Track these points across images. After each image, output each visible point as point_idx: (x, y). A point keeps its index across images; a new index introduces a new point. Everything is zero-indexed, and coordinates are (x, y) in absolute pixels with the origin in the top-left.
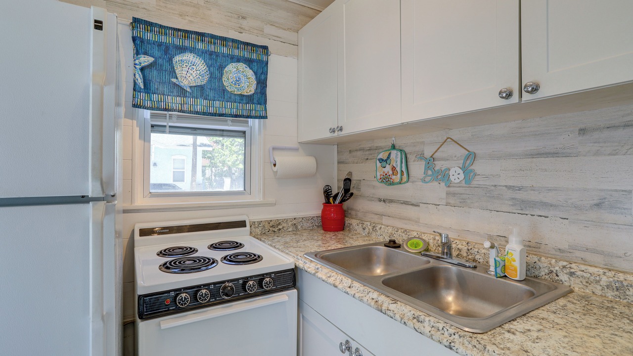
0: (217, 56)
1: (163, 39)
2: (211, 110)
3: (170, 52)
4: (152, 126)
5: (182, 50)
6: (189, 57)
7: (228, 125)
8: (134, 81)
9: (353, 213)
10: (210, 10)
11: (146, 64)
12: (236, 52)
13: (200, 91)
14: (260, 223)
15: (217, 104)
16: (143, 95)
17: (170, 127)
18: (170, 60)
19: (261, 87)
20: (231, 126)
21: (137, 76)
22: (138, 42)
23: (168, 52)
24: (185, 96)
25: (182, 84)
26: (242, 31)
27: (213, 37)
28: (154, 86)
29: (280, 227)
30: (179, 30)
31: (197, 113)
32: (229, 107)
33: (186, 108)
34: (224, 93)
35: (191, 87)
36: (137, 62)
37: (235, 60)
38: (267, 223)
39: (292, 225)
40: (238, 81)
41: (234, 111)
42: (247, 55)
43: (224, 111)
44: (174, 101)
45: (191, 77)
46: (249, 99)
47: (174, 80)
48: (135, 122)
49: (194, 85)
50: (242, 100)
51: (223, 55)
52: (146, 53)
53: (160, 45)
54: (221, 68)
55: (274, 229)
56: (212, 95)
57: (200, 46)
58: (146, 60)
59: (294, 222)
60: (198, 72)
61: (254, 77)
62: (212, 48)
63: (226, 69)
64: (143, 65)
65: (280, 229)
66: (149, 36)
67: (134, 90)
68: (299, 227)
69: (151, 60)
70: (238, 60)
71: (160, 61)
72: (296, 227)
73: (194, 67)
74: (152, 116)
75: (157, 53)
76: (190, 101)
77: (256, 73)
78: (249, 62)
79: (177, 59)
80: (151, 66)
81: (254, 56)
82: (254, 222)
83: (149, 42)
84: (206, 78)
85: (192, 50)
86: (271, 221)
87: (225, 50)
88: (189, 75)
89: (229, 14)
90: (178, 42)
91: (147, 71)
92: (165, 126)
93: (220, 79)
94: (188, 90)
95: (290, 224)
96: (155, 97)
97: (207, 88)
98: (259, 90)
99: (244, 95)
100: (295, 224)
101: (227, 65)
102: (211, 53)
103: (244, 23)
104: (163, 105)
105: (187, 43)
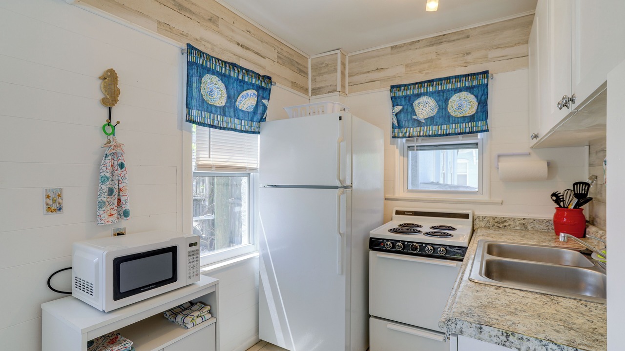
0: (443, 92)
1: (407, 93)
2: (440, 132)
3: (411, 100)
4: (409, 147)
5: (419, 96)
6: (424, 99)
7: (459, 140)
8: (393, 123)
9: (598, 220)
10: (440, 59)
11: (397, 111)
12: (459, 85)
13: (431, 120)
14: (484, 218)
15: (444, 127)
16: (397, 130)
17: (417, 146)
18: (412, 104)
19: (481, 106)
20: (462, 140)
21: (394, 120)
22: (393, 99)
23: (410, 99)
24: (421, 126)
25: (419, 119)
26: (467, 64)
27: (440, 80)
28: (403, 123)
29: (507, 224)
30: (417, 83)
31: (430, 136)
32: (453, 128)
33: (422, 134)
34: (449, 118)
35: (425, 119)
36: (394, 111)
37: (458, 91)
38: (491, 219)
39: (520, 224)
40: (460, 107)
41: (458, 131)
42: (468, 84)
43: (449, 131)
44: (415, 131)
45: (425, 113)
46: (472, 118)
47: (414, 117)
48: (396, 146)
49: (427, 117)
50: (465, 120)
51: (448, 90)
52: (397, 105)
53: (405, 97)
54: (446, 101)
55: (499, 225)
56: (440, 121)
57: (431, 89)
58: (398, 108)
59: (523, 222)
60: (430, 108)
61: (476, 99)
62: (440, 88)
63: (451, 100)
64: (396, 112)
65: (505, 226)
66: (399, 94)
67: (393, 128)
68: (529, 227)
69: (400, 108)
70: (460, 90)
71: (406, 107)
72: (526, 227)
73: (427, 105)
74: (407, 141)
75: (404, 103)
76: (426, 128)
77: (476, 97)
78: (470, 89)
79: (416, 102)
80: (401, 111)
81: (475, 83)
82: (479, 217)
83: (399, 97)
84: (436, 110)
85: (425, 94)
86: (496, 218)
87: (449, 86)
88: (423, 111)
89: (456, 56)
90: (415, 92)
91: (398, 115)
92: (414, 146)
93: (446, 108)
94: (423, 121)
95: (518, 223)
96: (403, 130)
97: (436, 117)
98: (479, 110)
99: (466, 117)
100: (524, 224)
101: (451, 97)
102: (439, 92)
103: (469, 58)
104: (408, 134)
105: (422, 90)
